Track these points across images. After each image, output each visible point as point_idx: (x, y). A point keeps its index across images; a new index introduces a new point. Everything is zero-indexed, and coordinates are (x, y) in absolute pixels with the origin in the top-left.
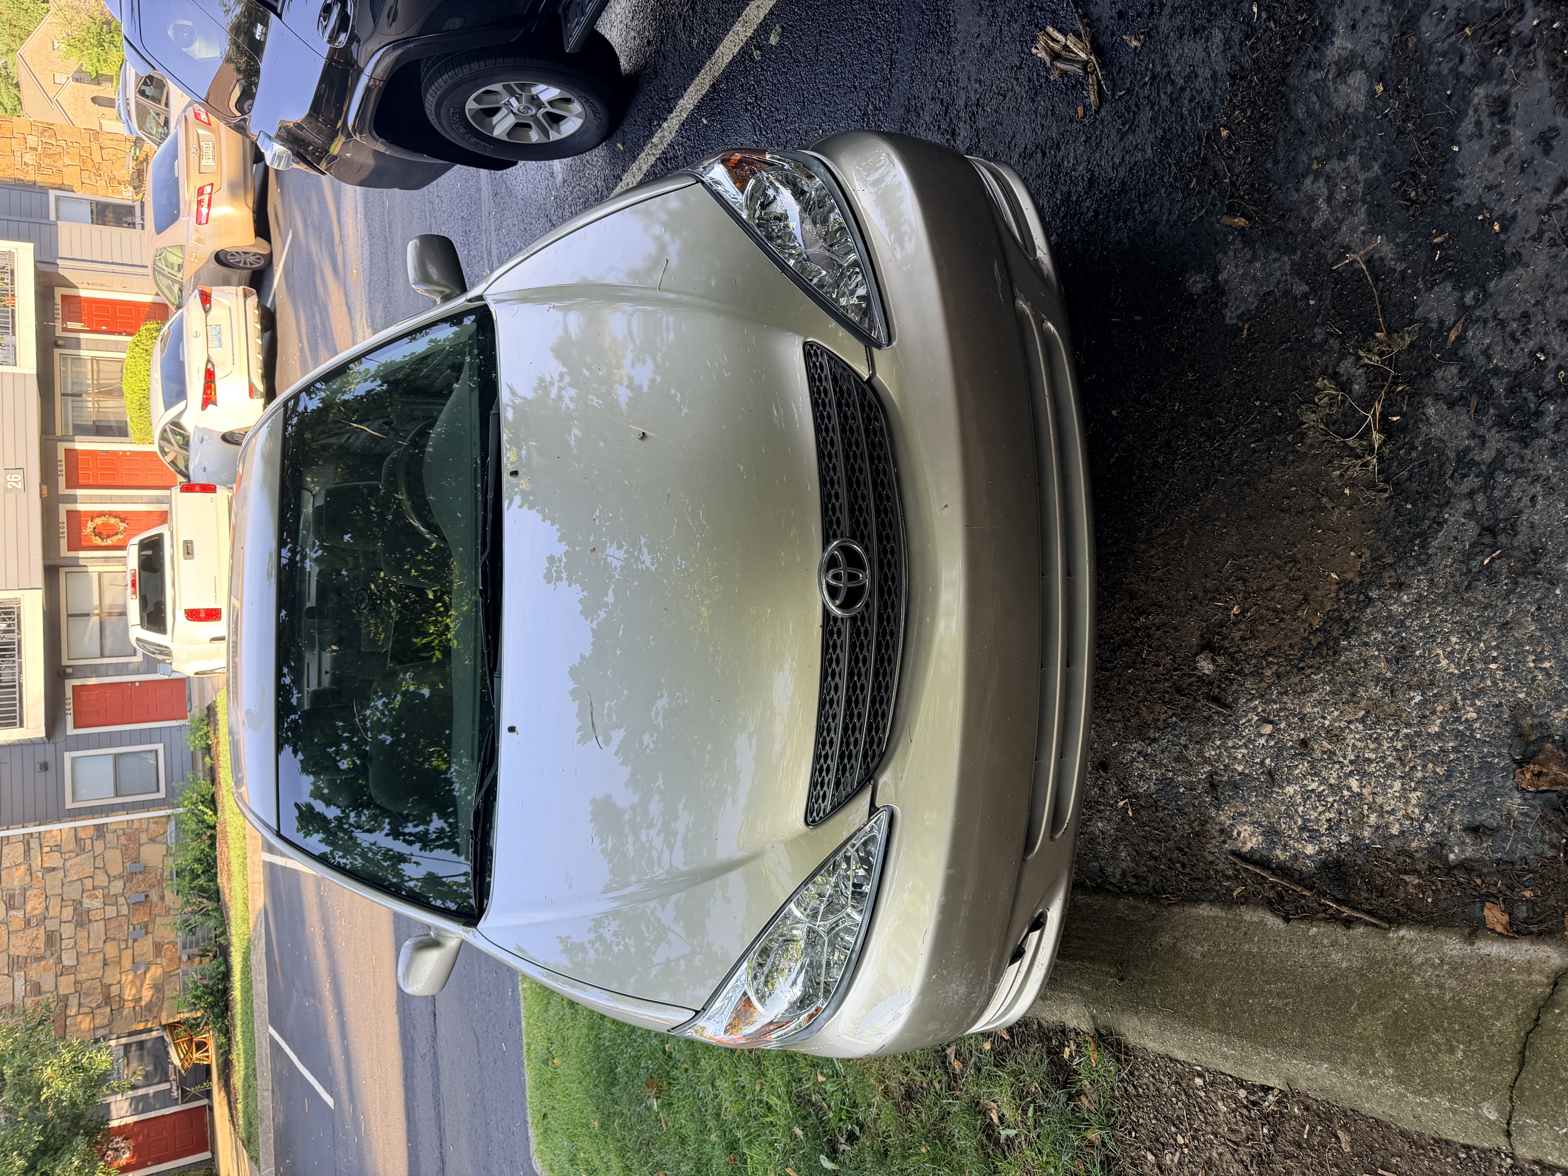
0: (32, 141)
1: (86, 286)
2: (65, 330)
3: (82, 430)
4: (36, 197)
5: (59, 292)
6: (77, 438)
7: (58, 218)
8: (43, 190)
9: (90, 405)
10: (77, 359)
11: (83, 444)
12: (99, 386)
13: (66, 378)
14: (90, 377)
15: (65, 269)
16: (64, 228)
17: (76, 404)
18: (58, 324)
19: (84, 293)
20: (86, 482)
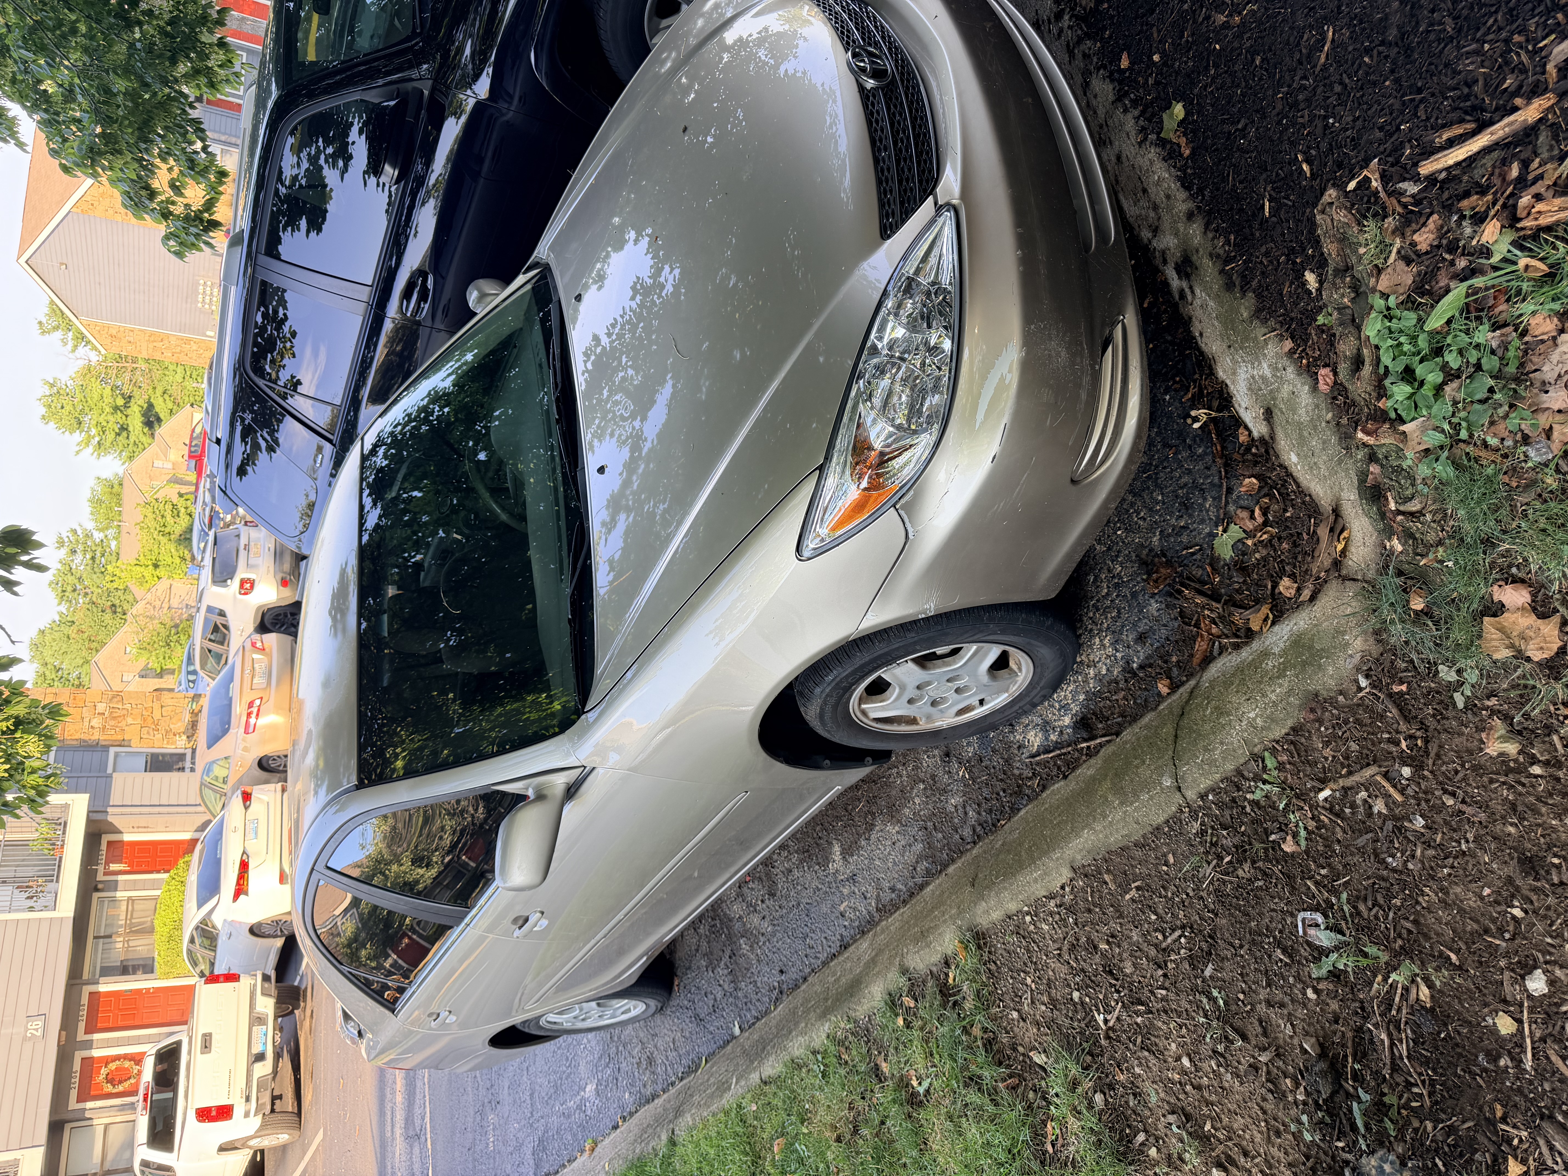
0: (101, 707)
1: (131, 830)
2: (105, 874)
3: (107, 971)
4: (97, 756)
5: (105, 839)
6: (102, 980)
7: (114, 771)
8: (106, 748)
9: (120, 945)
10: (114, 900)
11: (106, 986)
12: (132, 925)
13: (100, 921)
14: (123, 917)
15: (114, 817)
16: (118, 780)
17: (106, 946)
18: (101, 869)
19: (127, 837)
20: (106, 1025)
